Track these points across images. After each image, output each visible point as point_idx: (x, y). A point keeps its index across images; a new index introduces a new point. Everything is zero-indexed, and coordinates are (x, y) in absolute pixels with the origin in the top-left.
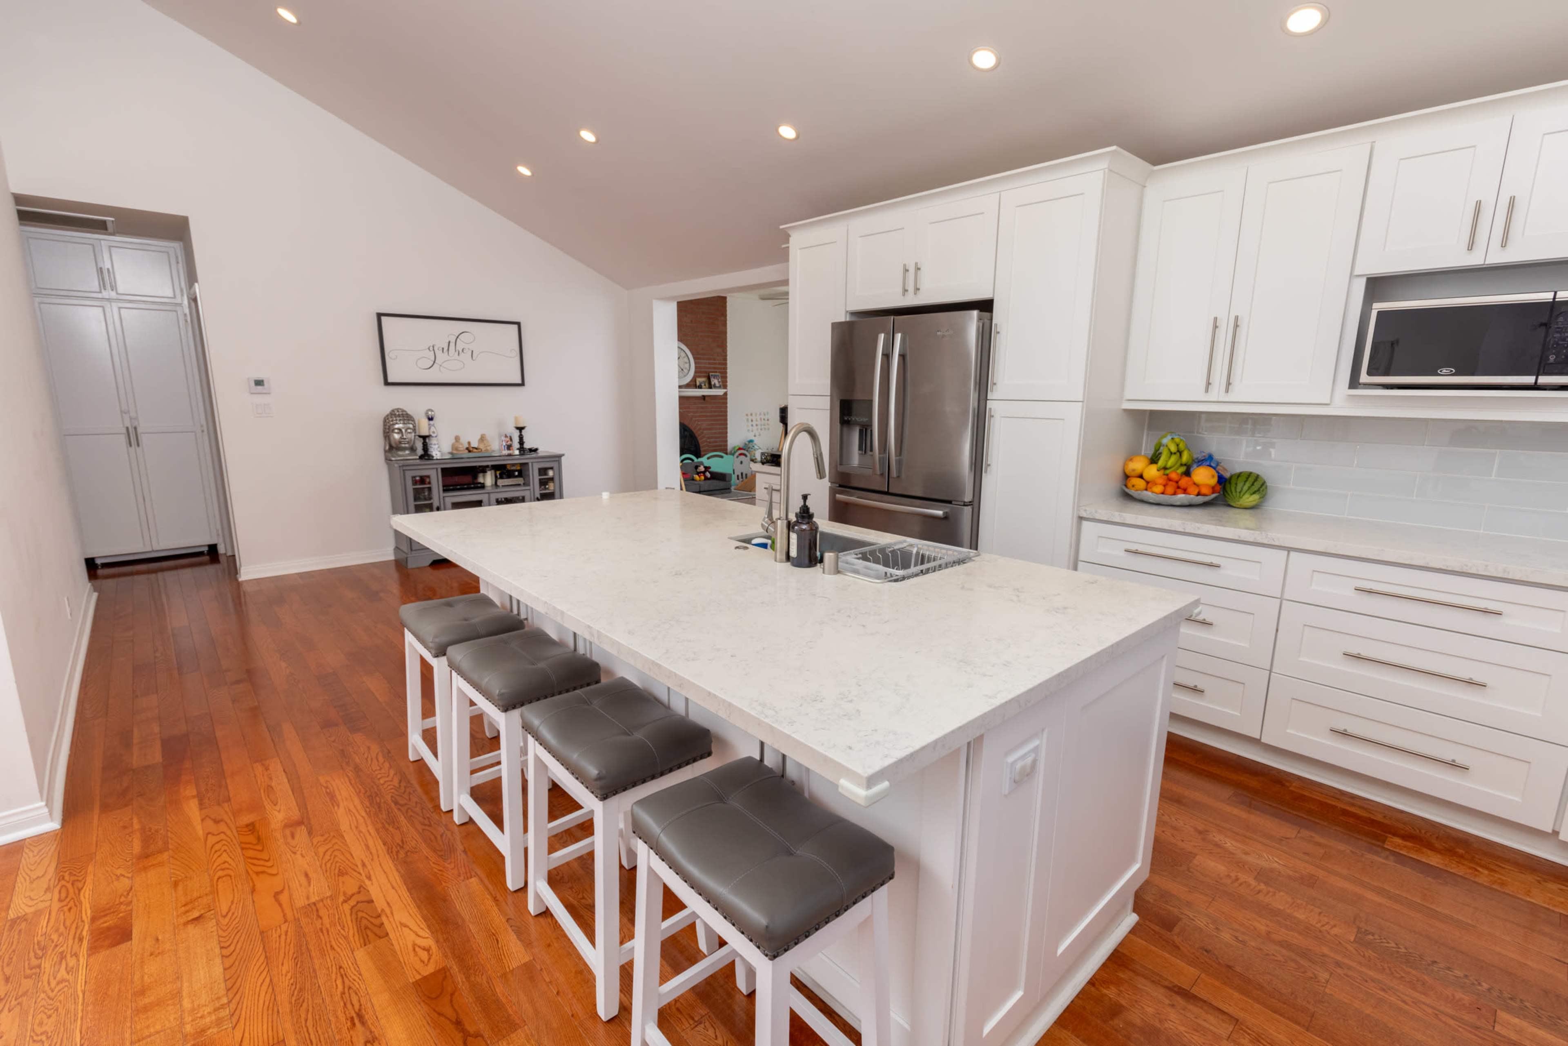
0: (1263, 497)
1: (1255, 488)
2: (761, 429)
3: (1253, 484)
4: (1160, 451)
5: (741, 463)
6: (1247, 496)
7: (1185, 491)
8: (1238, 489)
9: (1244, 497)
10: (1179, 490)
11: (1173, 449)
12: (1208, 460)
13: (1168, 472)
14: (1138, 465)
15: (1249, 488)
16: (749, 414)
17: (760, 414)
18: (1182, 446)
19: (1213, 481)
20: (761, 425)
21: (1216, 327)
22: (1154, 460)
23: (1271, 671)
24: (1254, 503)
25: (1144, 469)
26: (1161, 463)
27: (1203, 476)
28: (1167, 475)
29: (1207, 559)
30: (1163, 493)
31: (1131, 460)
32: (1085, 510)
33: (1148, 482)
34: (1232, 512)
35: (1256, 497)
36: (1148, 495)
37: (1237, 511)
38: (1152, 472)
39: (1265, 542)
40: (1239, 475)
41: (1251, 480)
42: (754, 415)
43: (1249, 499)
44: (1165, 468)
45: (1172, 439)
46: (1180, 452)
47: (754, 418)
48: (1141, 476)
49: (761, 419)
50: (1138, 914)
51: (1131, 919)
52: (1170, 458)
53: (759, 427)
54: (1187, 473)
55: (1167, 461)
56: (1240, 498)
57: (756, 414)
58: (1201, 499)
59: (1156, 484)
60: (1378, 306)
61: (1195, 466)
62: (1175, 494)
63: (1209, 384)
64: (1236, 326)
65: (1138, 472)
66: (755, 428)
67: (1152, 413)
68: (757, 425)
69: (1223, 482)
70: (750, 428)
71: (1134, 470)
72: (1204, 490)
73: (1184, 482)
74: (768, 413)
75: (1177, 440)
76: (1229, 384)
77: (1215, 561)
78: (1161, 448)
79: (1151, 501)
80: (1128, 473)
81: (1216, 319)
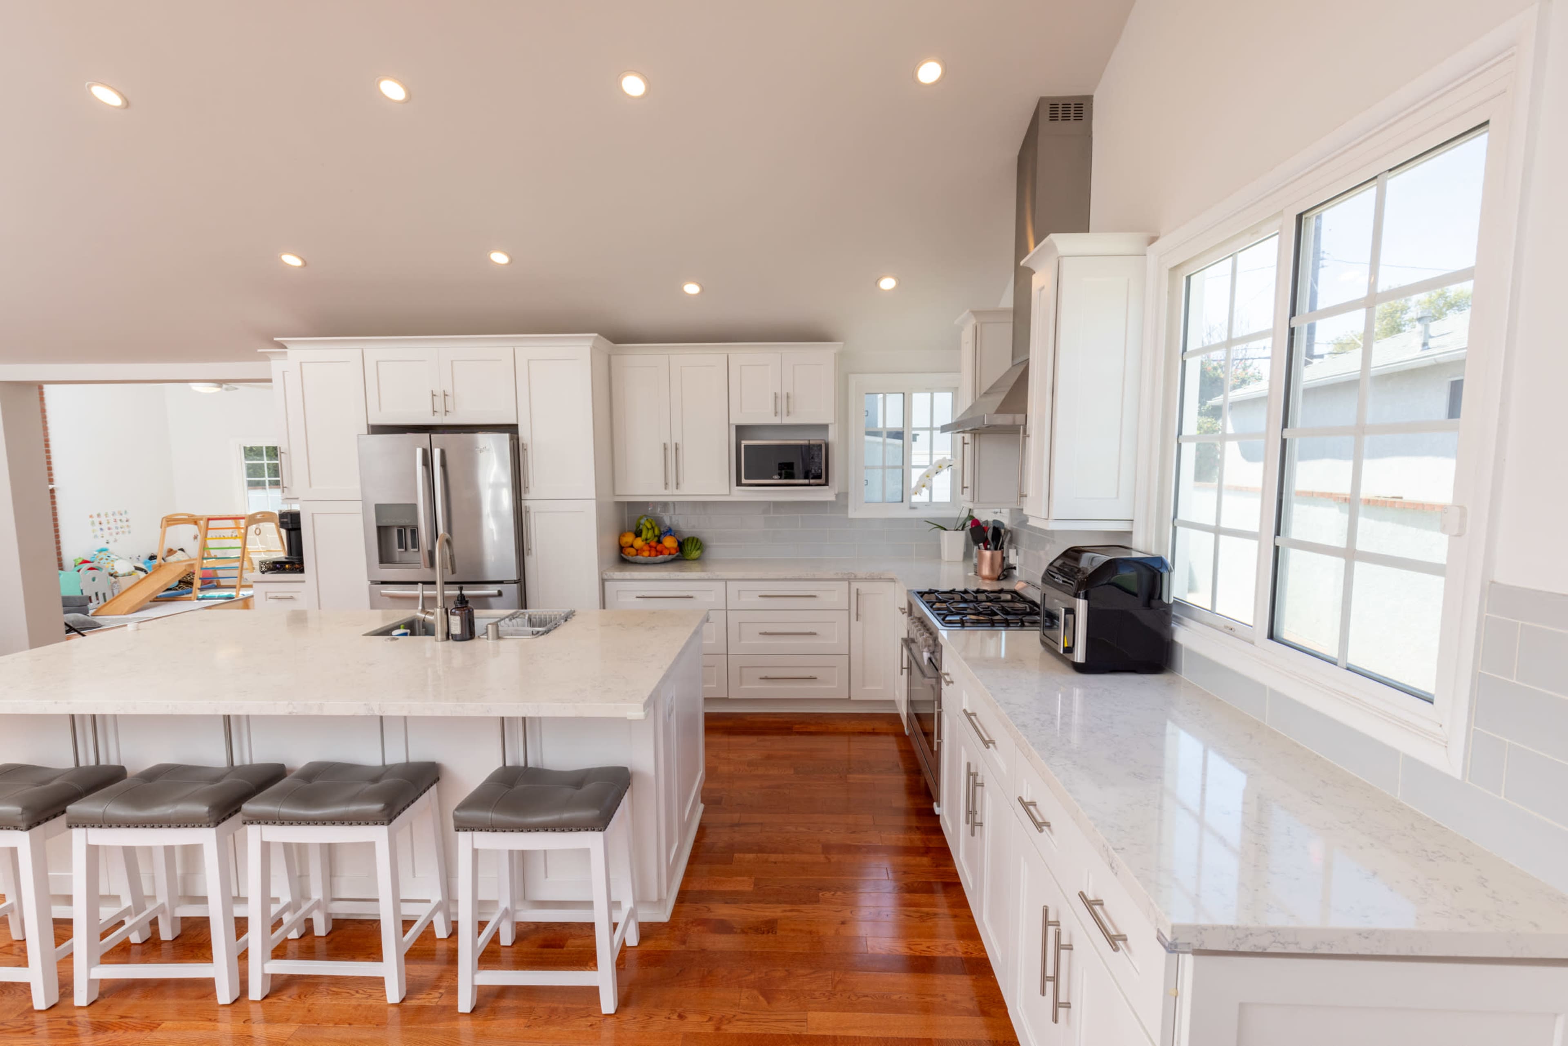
0: (702, 552)
1: (698, 547)
2: (117, 533)
3: (696, 545)
4: (640, 528)
5: (94, 579)
6: (694, 552)
7: (661, 553)
8: (689, 548)
9: (693, 553)
10: (658, 553)
11: (649, 526)
12: (669, 532)
13: (648, 541)
14: (629, 538)
15: (695, 547)
16: (95, 515)
17: (113, 514)
18: (654, 525)
19: (675, 545)
20: (117, 528)
21: (665, 449)
22: (638, 534)
23: (727, 654)
24: (697, 557)
25: (633, 541)
26: (644, 536)
27: (669, 542)
28: (649, 544)
29: (685, 594)
30: (650, 556)
31: (624, 536)
32: (606, 574)
33: (637, 550)
34: (688, 564)
35: (699, 552)
36: (640, 558)
37: (691, 562)
38: (639, 543)
39: (714, 578)
40: (688, 539)
41: (695, 541)
42: (103, 515)
43: (695, 554)
44: (646, 539)
45: (647, 520)
46: (653, 528)
47: (103, 519)
48: (632, 546)
49: (115, 521)
50: (704, 804)
51: (701, 807)
52: (648, 532)
53: (114, 531)
54: (659, 542)
55: (647, 535)
56: (691, 553)
57: (106, 515)
58: (671, 557)
59: (644, 551)
60: (744, 443)
61: (662, 536)
62: (656, 556)
63: (666, 484)
64: (677, 449)
65: (629, 544)
66: (106, 531)
67: (629, 503)
68: (109, 529)
69: (681, 545)
70: (99, 533)
71: (627, 543)
72: (673, 551)
73: (659, 547)
74: (126, 512)
75: (650, 520)
76: (677, 484)
77: (690, 594)
78: (641, 526)
79: (643, 562)
80: (623, 545)
81: (665, 444)
